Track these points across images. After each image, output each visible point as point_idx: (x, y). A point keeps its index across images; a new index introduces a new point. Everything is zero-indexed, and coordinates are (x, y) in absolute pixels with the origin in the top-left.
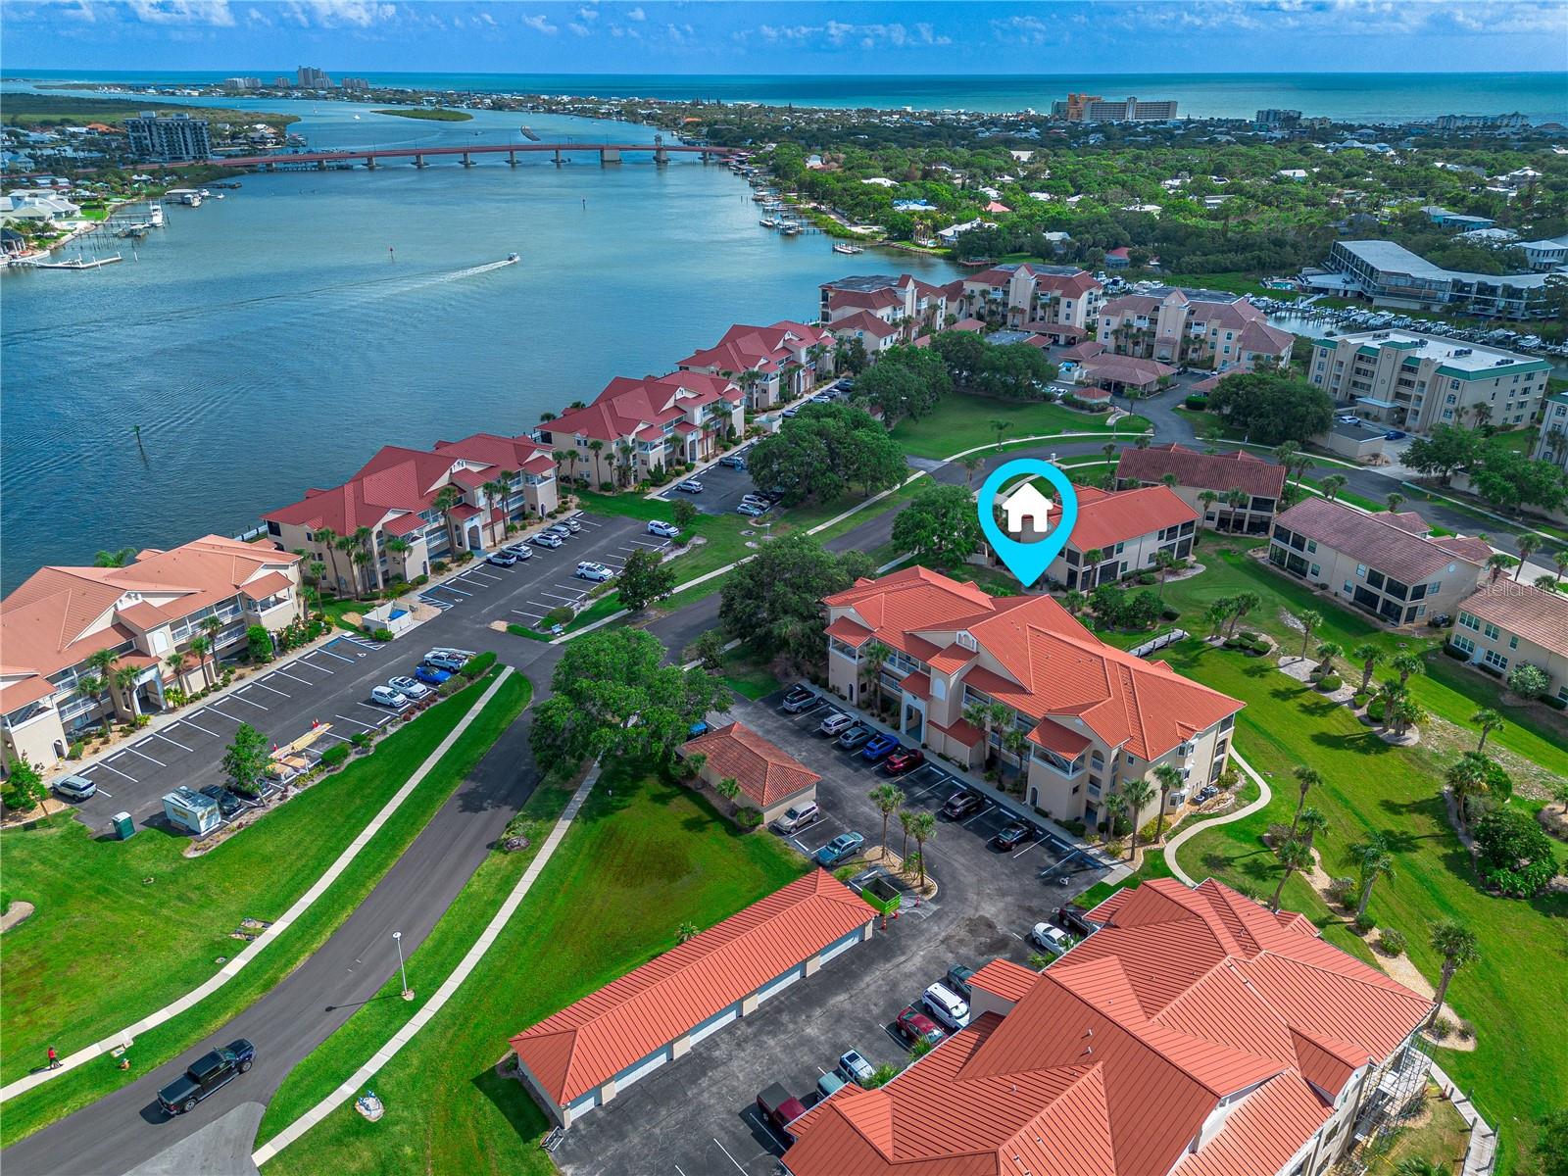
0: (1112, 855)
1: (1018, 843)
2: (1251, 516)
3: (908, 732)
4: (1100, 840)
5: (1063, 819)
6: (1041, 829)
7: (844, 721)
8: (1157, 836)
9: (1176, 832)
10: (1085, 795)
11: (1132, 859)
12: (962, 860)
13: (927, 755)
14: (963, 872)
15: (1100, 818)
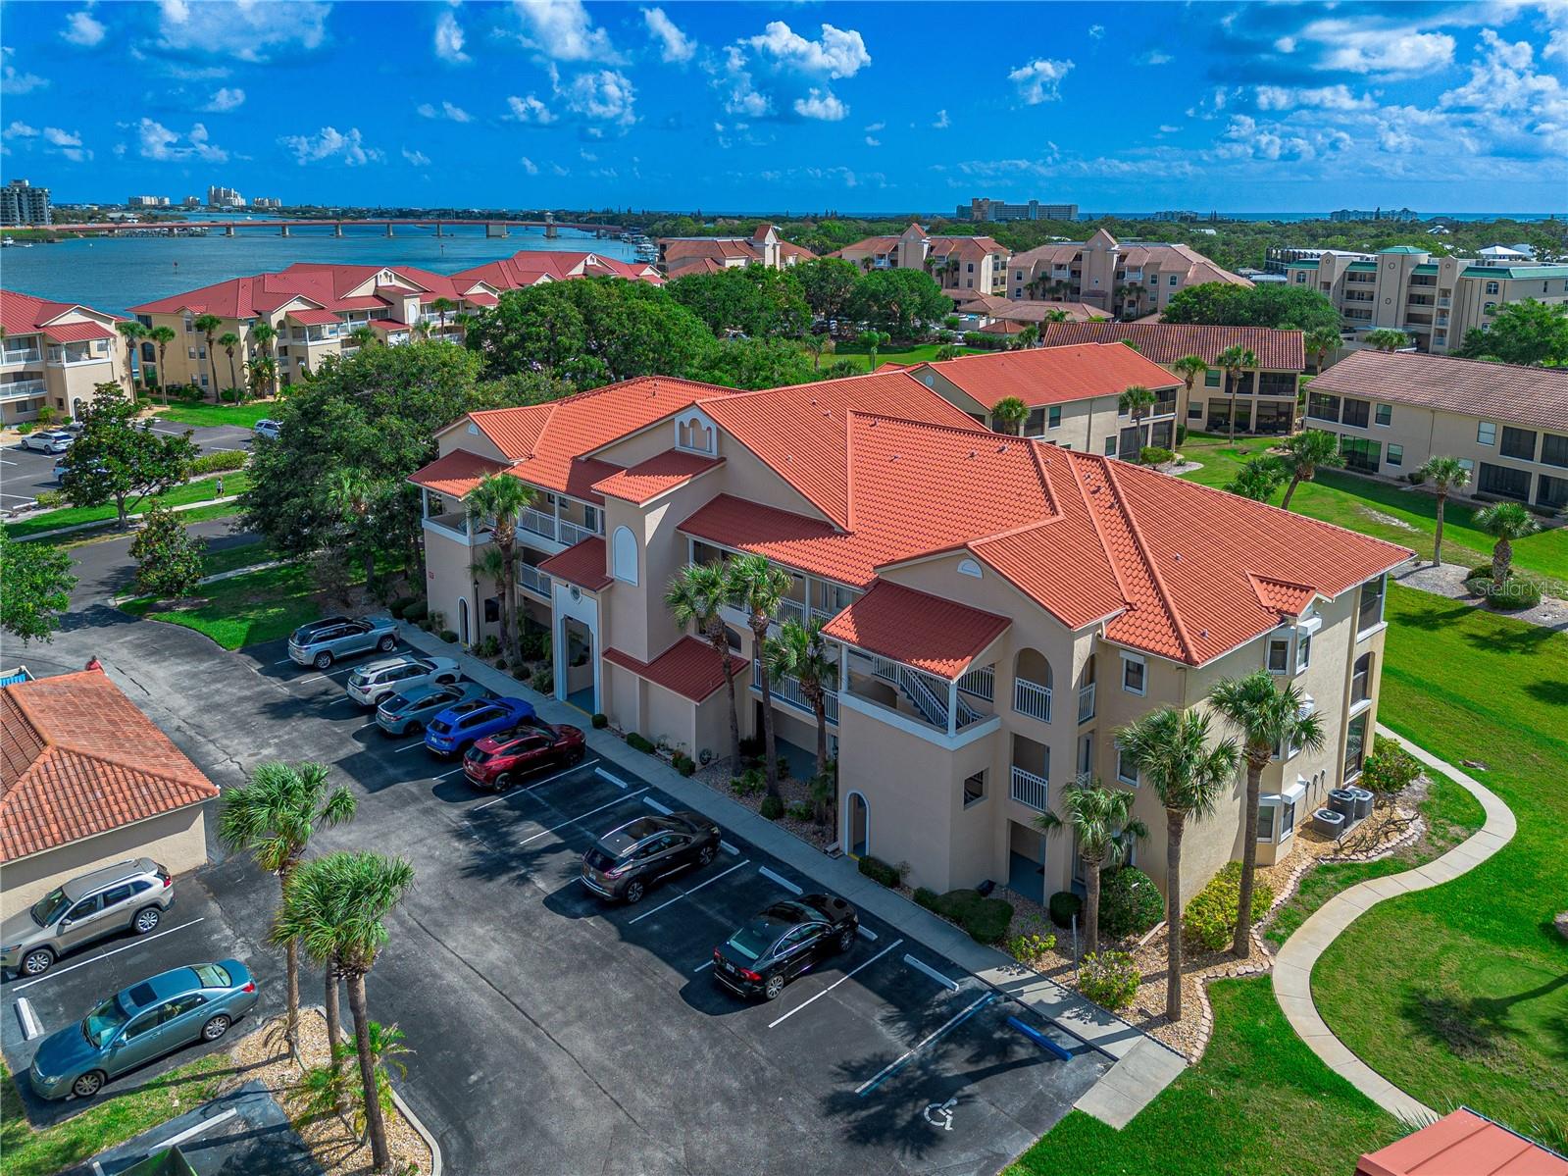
0: (1103, 1002)
1: (789, 971)
2: (1261, 405)
3: (570, 697)
4: (1060, 950)
5: (941, 885)
6: (873, 922)
7: (413, 671)
8: (1241, 929)
9: (1290, 920)
10: (1005, 807)
11: (1172, 1015)
12: (585, 1044)
13: (595, 740)
14: (572, 1094)
15: (1057, 878)
